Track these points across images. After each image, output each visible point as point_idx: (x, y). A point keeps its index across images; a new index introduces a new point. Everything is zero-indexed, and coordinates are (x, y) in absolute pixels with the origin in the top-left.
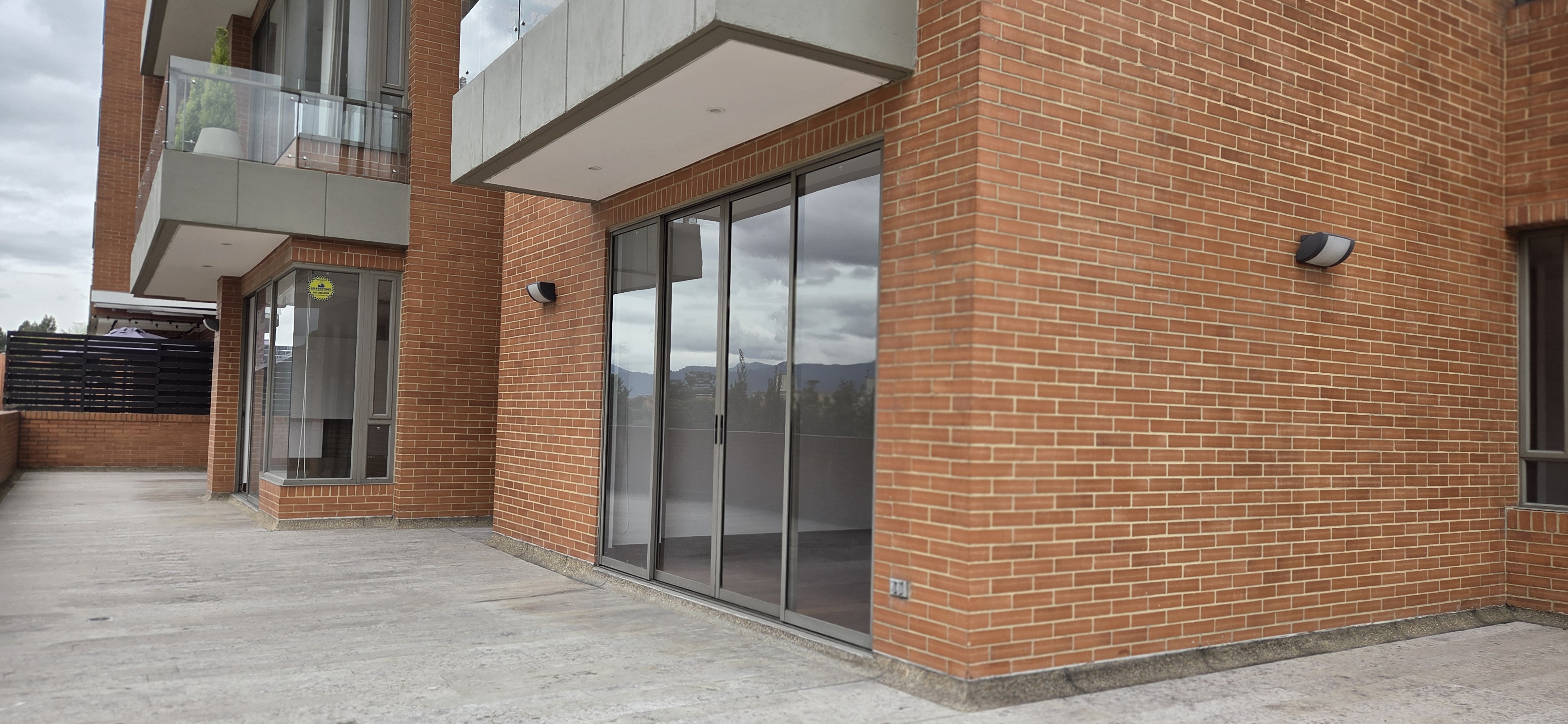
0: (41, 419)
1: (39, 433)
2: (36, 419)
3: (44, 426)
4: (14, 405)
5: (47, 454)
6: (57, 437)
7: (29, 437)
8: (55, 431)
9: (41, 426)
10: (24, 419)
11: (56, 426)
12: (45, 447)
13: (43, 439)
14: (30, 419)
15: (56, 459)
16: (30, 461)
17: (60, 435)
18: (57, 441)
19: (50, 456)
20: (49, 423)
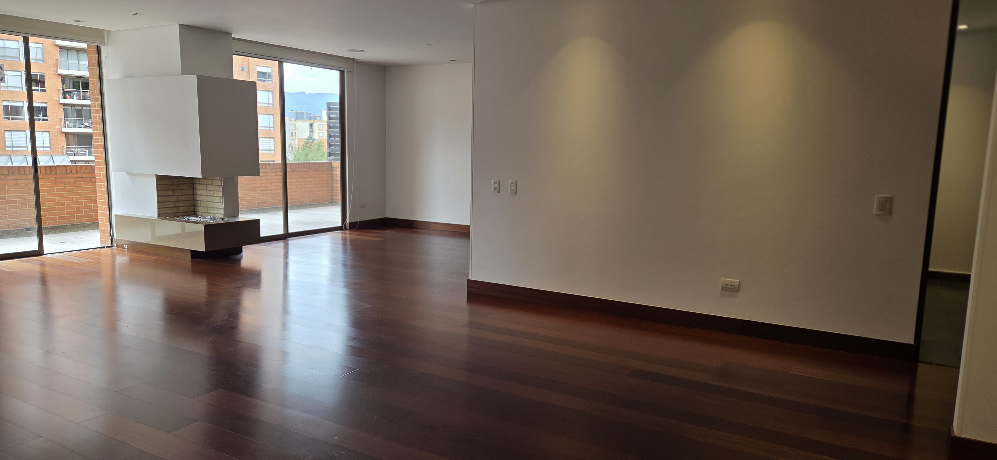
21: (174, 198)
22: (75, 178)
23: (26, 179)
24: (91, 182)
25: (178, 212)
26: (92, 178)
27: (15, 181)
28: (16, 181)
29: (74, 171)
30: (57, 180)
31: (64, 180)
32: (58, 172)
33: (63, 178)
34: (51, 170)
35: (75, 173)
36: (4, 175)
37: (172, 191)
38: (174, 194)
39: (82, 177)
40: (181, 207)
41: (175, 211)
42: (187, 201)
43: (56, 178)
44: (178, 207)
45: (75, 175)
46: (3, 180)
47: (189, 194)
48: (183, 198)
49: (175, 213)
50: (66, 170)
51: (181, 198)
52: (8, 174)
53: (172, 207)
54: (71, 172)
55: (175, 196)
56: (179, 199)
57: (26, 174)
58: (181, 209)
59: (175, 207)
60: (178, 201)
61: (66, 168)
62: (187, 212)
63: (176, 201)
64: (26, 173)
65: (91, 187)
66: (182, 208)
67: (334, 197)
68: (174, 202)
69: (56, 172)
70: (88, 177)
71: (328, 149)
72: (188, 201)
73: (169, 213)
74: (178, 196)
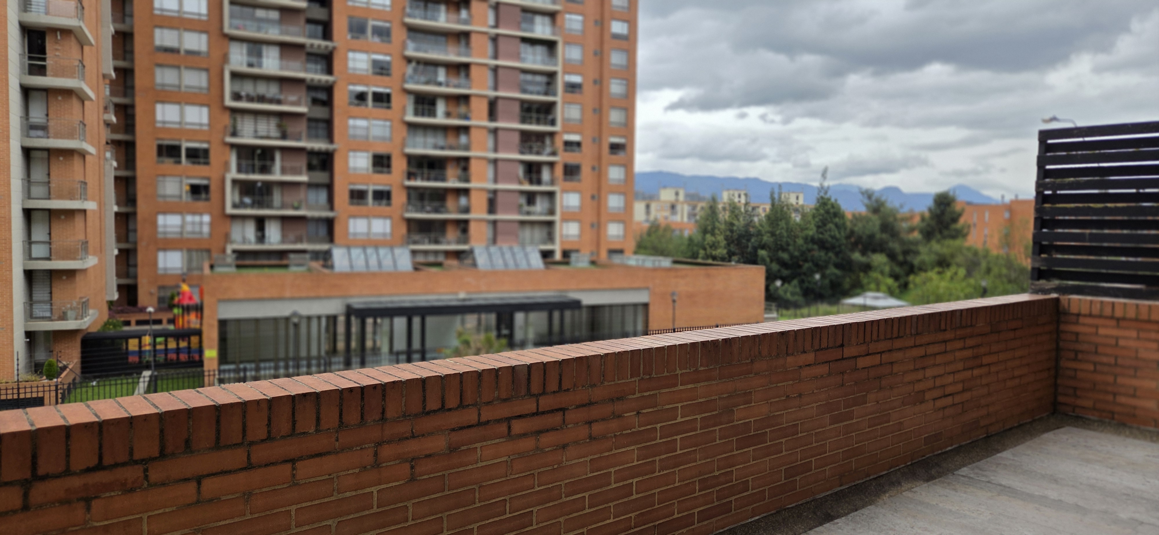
0: (1100, 316)
1: (1096, 346)
2: (1090, 315)
3: (1107, 331)
4: (1056, 282)
5: (1115, 395)
6: (1137, 358)
7: (1076, 352)
8: (1132, 344)
9: (1102, 331)
10: (1066, 313)
11: (1134, 334)
12: (1110, 379)
13: (1105, 359)
14: (1078, 315)
15: (1135, 408)
16: (1080, 402)
17: (1143, 354)
18: (1136, 369)
19: (1122, 400)
20: (1118, 327)
22: (453, 430)
23: (249, 467)
27: (193, 485)
28: (199, 483)
29: (452, 401)
30: (386, 451)
31: (412, 447)
32: (390, 414)
33: (407, 438)
34: (362, 408)
35: (457, 409)
36: (136, 462)
39: (480, 424)
43: (379, 444)
45: (455, 419)
46: (132, 490)
50: (424, 401)
52: (163, 455)
54: (440, 406)
57: (251, 444)
61: (424, 390)
64: (250, 437)
67: (1061, 399)
69: (383, 412)
70: (499, 421)
71: (1038, 258)
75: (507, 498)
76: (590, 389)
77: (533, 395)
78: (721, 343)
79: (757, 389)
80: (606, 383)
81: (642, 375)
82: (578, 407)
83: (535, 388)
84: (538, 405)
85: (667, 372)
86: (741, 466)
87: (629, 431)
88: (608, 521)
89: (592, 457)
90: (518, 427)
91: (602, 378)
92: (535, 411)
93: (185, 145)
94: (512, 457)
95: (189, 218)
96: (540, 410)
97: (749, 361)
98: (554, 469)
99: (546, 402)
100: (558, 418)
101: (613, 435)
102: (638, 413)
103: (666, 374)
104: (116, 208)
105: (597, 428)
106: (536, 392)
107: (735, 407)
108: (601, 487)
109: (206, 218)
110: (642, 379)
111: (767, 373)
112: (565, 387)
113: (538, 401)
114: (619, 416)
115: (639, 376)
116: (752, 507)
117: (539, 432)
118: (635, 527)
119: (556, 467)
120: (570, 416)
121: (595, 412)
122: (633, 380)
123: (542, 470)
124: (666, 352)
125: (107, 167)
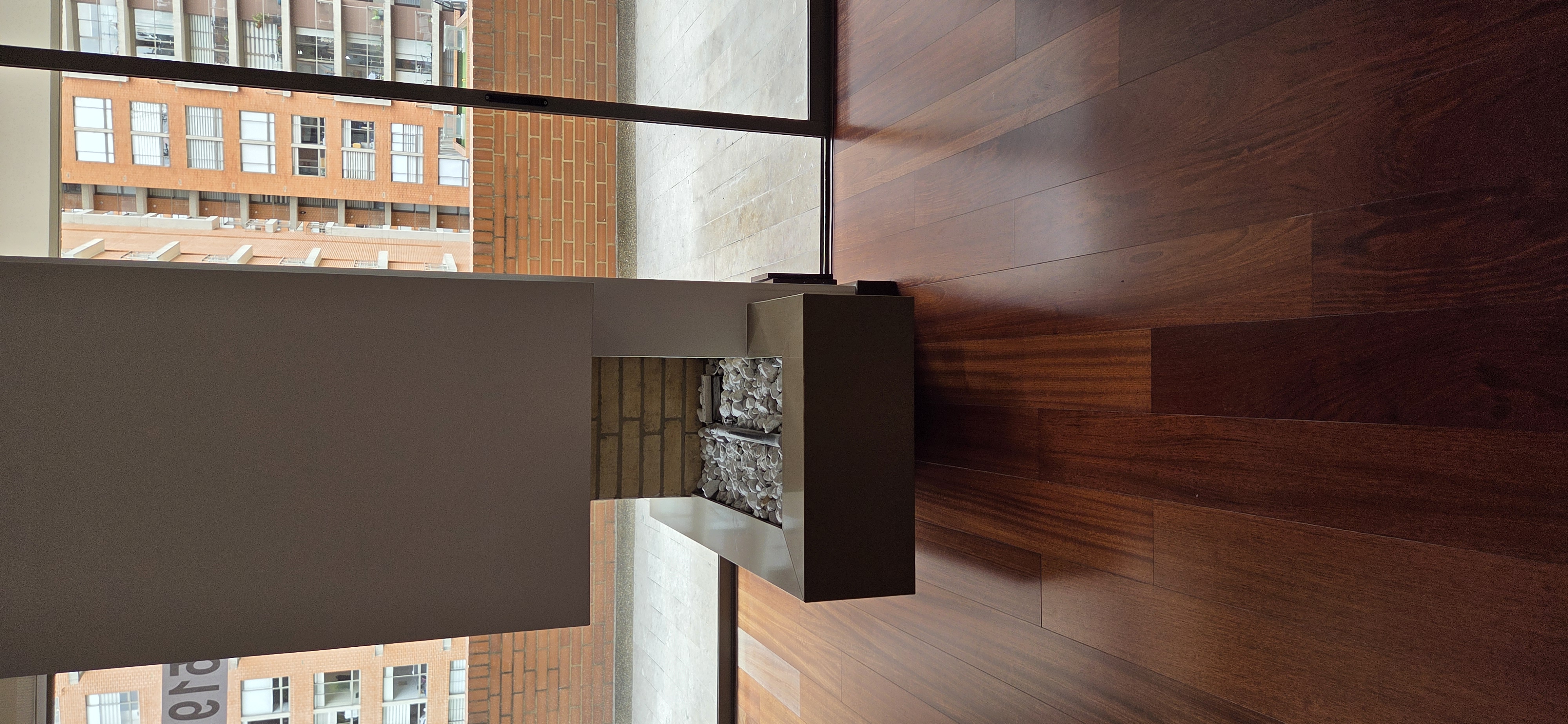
21: (631, 431)
24: (517, 259)
25: (683, 420)
26: (507, 255)
37: (602, 442)
38: (613, 434)
40: (663, 409)
41: (678, 433)
42: (642, 385)
44: (664, 421)
47: (616, 375)
48: (631, 397)
49: (684, 433)
51: (631, 408)
53: (662, 440)
55: (621, 429)
56: (635, 415)
58: (672, 408)
59: (661, 433)
60: (641, 419)
62: (683, 388)
63: (642, 425)
65: (531, 260)
66: (668, 403)
68: (643, 434)
70: (505, 265)
72: (645, 381)
73: (683, 455)
74: (622, 420)
75: (552, 260)
76: (496, 195)
77: (493, 240)
78: (477, 67)
79: (517, 29)
80: (493, 182)
81: (492, 150)
82: (506, 206)
83: (489, 238)
84: (500, 237)
85: (492, 126)
86: (574, 52)
87: (529, 163)
88: (585, 185)
89: (540, 196)
90: (510, 252)
91: (489, 185)
92: (503, 239)
93: (298, 144)
94: (529, 257)
95: (397, 147)
96: (503, 236)
97: (493, 35)
98: (542, 227)
99: (499, 232)
100: (510, 222)
101: (529, 178)
102: (518, 155)
103: (493, 127)
104: (387, 227)
105: (522, 193)
106: (492, 238)
107: (527, 55)
108: (561, 189)
109: (397, 128)
110: (494, 150)
111: (506, 15)
112: (490, 216)
113: (497, 237)
114: (517, 172)
115: (492, 152)
116: (607, 42)
117: (517, 237)
118: (594, 162)
119: (541, 225)
120: (510, 214)
121: (511, 193)
122: (494, 158)
123: (540, 235)
124: (477, 126)
125: (334, 233)
